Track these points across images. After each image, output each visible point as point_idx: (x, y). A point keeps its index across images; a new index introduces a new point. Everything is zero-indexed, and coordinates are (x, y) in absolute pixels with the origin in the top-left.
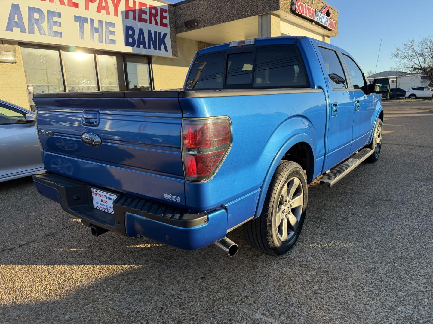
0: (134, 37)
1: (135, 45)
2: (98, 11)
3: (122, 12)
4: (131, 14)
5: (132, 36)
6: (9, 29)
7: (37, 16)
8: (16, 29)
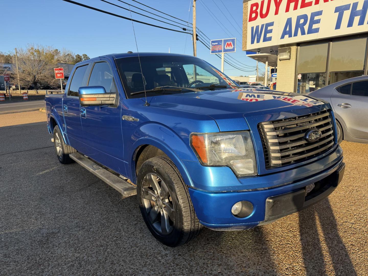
6: (283, 37)
7: (302, 21)
8: (287, 36)
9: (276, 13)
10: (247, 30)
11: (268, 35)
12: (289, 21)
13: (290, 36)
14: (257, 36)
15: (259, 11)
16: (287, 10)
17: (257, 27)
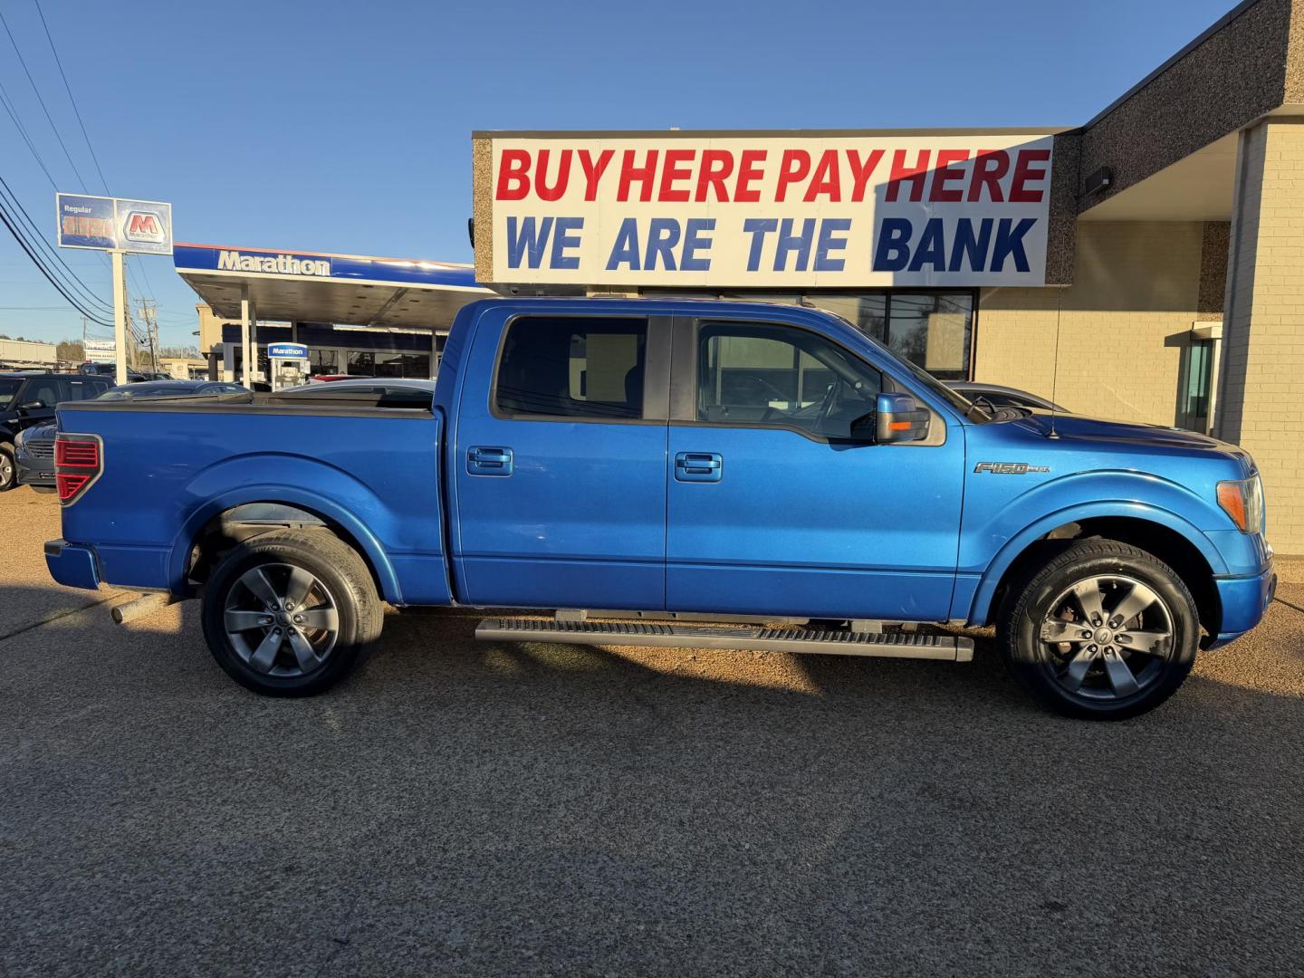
0: (908, 244)
1: (905, 266)
2: (810, 197)
3: (878, 189)
4: (906, 188)
5: (901, 245)
6: (612, 265)
7: (665, 234)
8: (624, 266)
9: (591, 195)
10: (491, 224)
11: (568, 252)
12: (629, 228)
13: (635, 266)
14: (529, 249)
15: (531, 174)
16: (623, 195)
17: (529, 222)
